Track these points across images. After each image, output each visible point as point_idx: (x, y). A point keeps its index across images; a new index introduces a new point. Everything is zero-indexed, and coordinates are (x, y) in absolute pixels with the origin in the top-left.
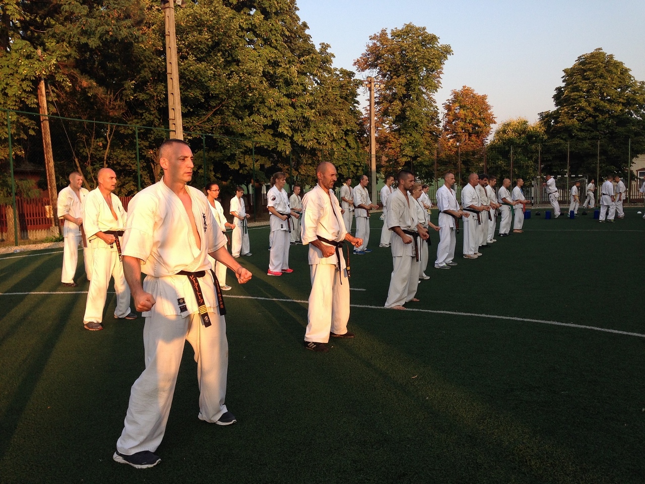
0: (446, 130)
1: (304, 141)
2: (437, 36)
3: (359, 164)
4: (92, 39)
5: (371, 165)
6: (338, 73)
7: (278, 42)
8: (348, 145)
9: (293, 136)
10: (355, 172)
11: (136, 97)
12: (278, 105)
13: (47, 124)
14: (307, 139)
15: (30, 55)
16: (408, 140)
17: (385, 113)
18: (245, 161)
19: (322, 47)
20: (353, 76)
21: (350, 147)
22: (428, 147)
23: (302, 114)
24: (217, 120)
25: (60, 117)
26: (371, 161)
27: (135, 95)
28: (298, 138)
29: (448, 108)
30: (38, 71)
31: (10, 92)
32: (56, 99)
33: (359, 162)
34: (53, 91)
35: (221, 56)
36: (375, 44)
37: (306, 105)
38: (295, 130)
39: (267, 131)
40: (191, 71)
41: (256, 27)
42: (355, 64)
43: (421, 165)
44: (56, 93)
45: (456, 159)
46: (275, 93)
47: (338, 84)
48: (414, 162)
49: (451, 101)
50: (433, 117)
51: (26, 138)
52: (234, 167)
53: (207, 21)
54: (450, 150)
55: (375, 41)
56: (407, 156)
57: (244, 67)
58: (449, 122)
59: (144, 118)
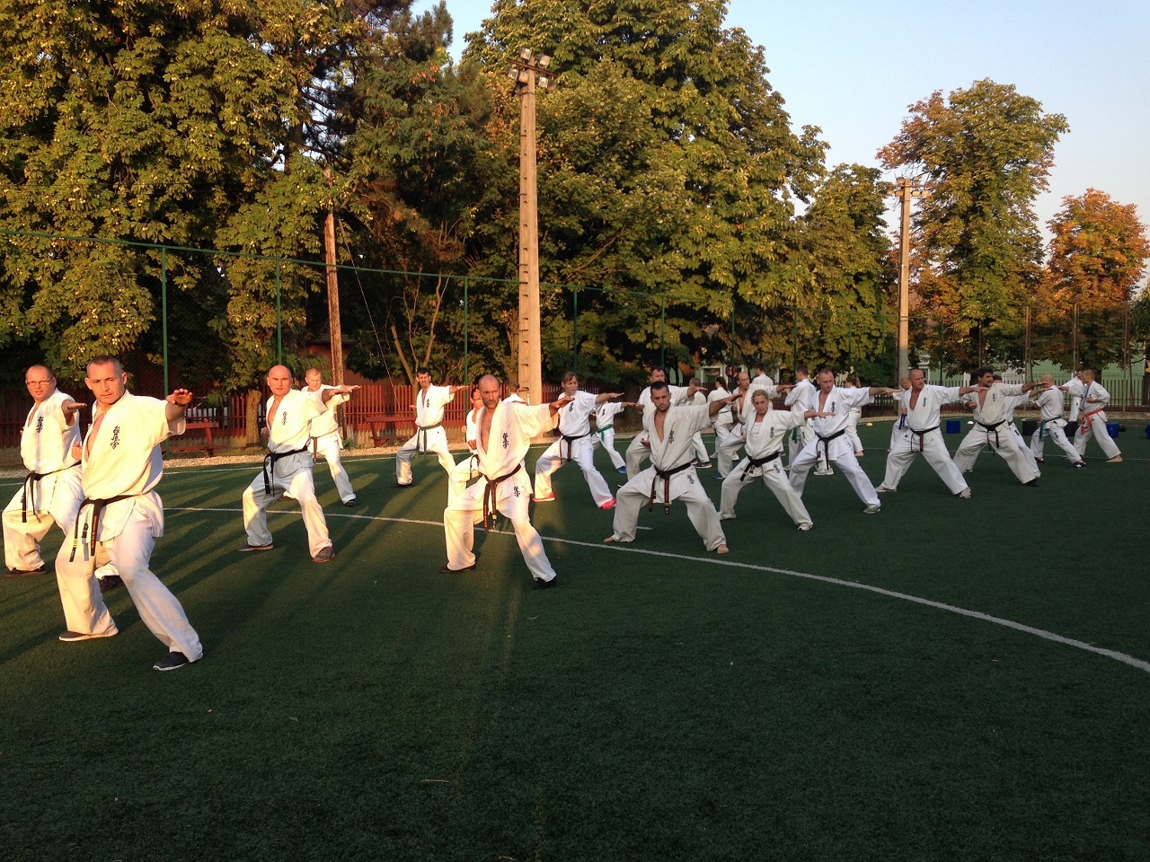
0: (1055, 270)
1: (756, 295)
2: (1037, 99)
3: (878, 334)
4: (405, 149)
5: (899, 336)
6: (849, 172)
7: (720, 131)
8: (859, 299)
9: (736, 287)
10: (871, 347)
11: (480, 230)
12: (710, 235)
13: (335, 277)
14: (761, 292)
15: (313, 177)
16: (976, 288)
17: (933, 242)
18: (654, 328)
19: (807, 132)
20: (878, 178)
21: (863, 304)
22: (1017, 302)
23: (751, 249)
24: (610, 263)
25: (354, 268)
26: (899, 327)
27: (478, 227)
28: (746, 291)
29: (1057, 228)
30: (323, 200)
31: (285, 231)
32: (349, 240)
33: (879, 330)
34: (345, 229)
35: (617, 161)
36: (917, 119)
37: (761, 234)
38: (741, 276)
39: (695, 278)
40: (564, 188)
41: (684, 110)
42: (879, 156)
43: (997, 335)
44: (349, 231)
45: (1069, 324)
46: (706, 215)
47: (846, 192)
48: (983, 330)
49: (1062, 217)
50: (1031, 247)
51: (306, 296)
52: (636, 337)
53: (596, 108)
54: (1059, 308)
55: (919, 114)
56: (971, 318)
57: (654, 177)
58: (1058, 256)
59: (492, 263)
